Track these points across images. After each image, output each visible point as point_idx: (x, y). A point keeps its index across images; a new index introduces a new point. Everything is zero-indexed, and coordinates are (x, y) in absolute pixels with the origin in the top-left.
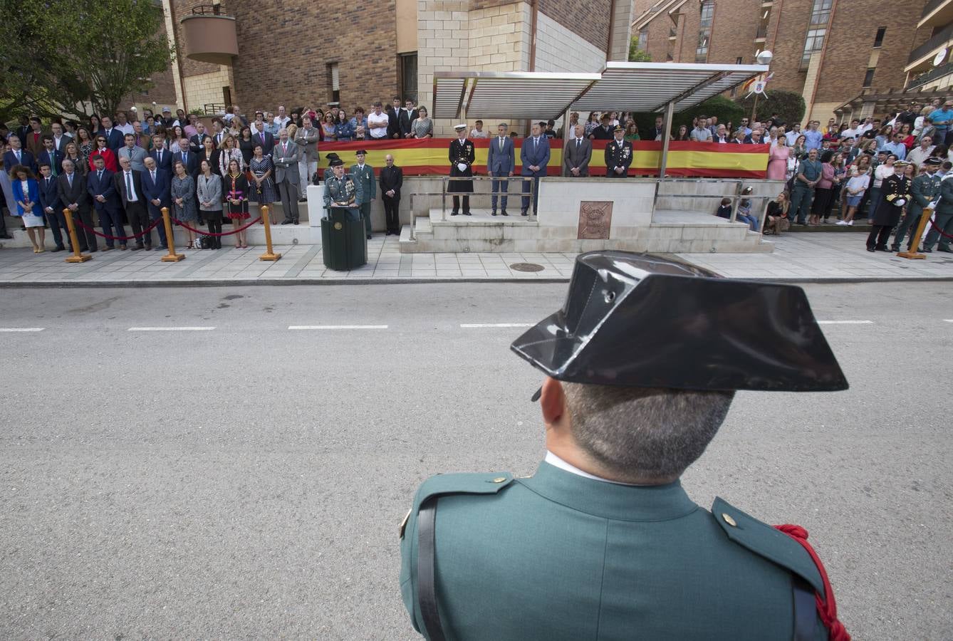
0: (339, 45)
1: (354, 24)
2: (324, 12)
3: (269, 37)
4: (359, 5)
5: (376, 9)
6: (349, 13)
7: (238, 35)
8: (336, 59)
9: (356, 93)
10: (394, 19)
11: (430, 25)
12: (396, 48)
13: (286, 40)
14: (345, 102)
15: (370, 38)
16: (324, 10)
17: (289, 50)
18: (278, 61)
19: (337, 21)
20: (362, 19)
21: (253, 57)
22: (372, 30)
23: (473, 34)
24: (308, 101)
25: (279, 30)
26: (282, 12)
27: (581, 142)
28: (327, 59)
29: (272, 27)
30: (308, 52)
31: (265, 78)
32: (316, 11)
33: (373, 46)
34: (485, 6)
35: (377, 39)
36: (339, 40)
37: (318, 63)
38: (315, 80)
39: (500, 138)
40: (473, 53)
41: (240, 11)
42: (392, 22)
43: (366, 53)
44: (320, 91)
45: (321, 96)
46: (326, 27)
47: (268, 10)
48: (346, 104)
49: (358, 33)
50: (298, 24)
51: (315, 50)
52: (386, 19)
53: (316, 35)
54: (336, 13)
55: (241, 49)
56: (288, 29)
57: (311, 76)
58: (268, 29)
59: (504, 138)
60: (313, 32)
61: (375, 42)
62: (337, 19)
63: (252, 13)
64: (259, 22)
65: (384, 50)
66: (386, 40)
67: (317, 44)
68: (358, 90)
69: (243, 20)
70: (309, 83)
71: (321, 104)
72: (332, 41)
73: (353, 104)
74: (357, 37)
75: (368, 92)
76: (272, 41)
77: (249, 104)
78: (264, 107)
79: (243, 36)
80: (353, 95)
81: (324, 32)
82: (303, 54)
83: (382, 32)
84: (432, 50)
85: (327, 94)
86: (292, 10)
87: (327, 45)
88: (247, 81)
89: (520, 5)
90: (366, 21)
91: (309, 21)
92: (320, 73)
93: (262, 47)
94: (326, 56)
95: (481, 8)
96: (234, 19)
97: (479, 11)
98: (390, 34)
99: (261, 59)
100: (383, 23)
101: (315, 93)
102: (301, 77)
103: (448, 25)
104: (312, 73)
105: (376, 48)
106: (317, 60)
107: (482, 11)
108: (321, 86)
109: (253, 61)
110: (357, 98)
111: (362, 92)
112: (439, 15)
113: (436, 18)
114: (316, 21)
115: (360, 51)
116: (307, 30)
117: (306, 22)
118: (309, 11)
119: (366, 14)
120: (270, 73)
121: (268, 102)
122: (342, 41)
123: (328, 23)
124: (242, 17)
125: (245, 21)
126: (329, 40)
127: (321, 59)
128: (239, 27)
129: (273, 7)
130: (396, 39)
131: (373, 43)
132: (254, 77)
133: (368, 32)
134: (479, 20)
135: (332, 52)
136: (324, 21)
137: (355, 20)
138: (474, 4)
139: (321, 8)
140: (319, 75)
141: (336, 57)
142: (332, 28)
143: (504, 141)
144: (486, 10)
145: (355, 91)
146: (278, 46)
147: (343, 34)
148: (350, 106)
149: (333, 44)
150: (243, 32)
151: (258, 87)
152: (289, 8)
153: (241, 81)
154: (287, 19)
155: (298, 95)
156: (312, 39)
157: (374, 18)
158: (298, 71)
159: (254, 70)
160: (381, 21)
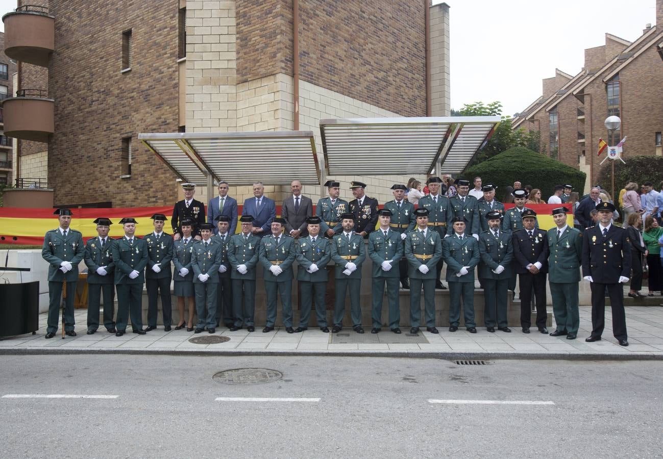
0: (133, 121)
1: (146, 101)
2: (123, 92)
3: (79, 115)
4: (150, 84)
5: (164, 87)
6: (142, 92)
7: (56, 115)
8: (130, 134)
9: (145, 166)
10: (177, 95)
11: (197, 98)
12: (179, 122)
13: (92, 118)
14: (135, 175)
15: (157, 114)
16: (123, 90)
17: (94, 127)
18: (84, 138)
19: (132, 100)
20: (152, 96)
21: (65, 134)
22: (160, 106)
23: (241, 105)
24: (105, 174)
25: (87, 110)
26: (91, 94)
27: (299, 201)
28: (123, 134)
29: (82, 107)
30: (108, 129)
31: (73, 154)
32: (116, 92)
33: (160, 121)
34: (249, 80)
35: (163, 114)
36: (133, 117)
37: (116, 138)
38: (113, 154)
39: (220, 198)
40: (240, 123)
41: (59, 93)
42: (175, 98)
43: (154, 127)
44: (115, 164)
45: (116, 169)
46: (124, 106)
47: (80, 92)
48: (136, 177)
49: (148, 110)
50: (102, 103)
51: (114, 126)
52: (170, 96)
53: (116, 113)
54: (133, 92)
55: (57, 127)
56: (95, 107)
57: (109, 151)
58: (79, 109)
59: (225, 198)
60: (114, 110)
61: (162, 117)
62: (132, 98)
63: (68, 95)
64: (73, 103)
65: (168, 124)
66: (171, 115)
67: (116, 121)
68: (146, 162)
69: (60, 101)
70: (108, 157)
71: (116, 177)
72: (128, 118)
73: (141, 176)
74: (147, 113)
75: (155, 165)
76: (81, 119)
77: (57, 179)
78: (70, 181)
79: (60, 117)
80: (142, 167)
81: (122, 110)
82: (105, 131)
83: (168, 107)
84: (199, 121)
85: (121, 168)
86: (98, 92)
87: (124, 121)
88: (59, 156)
89: (278, 76)
90: (154, 99)
91: (111, 100)
92: (116, 147)
93: (73, 125)
94: (123, 132)
95: (246, 81)
96: (53, 100)
97: (244, 84)
98: (174, 109)
99: (72, 136)
100: (168, 100)
101: (111, 166)
102: (101, 152)
103: (215, 98)
104: (110, 148)
105: (163, 122)
106: (115, 136)
107: (247, 84)
108: (117, 160)
109: (64, 138)
110: (145, 170)
111: (150, 165)
112: (207, 89)
113: (204, 91)
114: (116, 100)
115: (150, 125)
116: (109, 109)
117: (109, 101)
118: (111, 92)
119: (155, 93)
120: (77, 148)
121: (73, 177)
122: (136, 117)
123: (126, 101)
124: (59, 100)
125: (62, 102)
126: (125, 117)
127: (118, 135)
128: (56, 108)
129: (84, 90)
130: (178, 113)
131: (160, 118)
132: (64, 153)
133: (157, 108)
134: (245, 91)
135: (128, 127)
136: (123, 100)
137: (147, 98)
138: (241, 78)
139: (121, 88)
140: (116, 149)
141: (130, 132)
142: (129, 106)
143: (224, 201)
144: (250, 82)
145: (144, 164)
146: (86, 124)
147: (137, 111)
148: (139, 179)
149: (129, 120)
150: (59, 112)
151: (66, 162)
152: (96, 90)
153: (54, 157)
154: (94, 99)
155: (98, 169)
156: (112, 116)
157: (162, 96)
158: (100, 146)
159: (64, 147)
160: (167, 97)
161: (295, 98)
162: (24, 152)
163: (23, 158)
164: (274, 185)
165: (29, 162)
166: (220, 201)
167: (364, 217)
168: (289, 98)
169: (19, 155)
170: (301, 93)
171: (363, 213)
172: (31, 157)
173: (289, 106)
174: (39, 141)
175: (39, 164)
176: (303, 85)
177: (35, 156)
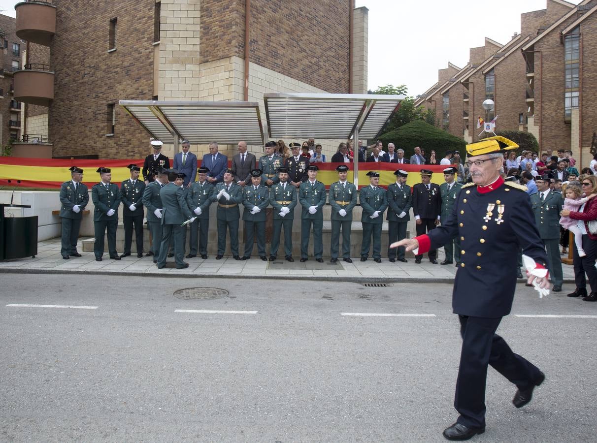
0: (117, 91)
1: (127, 75)
2: (109, 67)
3: (73, 86)
4: (131, 62)
5: (142, 65)
6: (124, 68)
7: (55, 85)
8: (114, 101)
9: (125, 127)
10: (152, 71)
11: (168, 74)
12: (153, 93)
13: (84, 88)
14: (118, 134)
15: (136, 86)
16: (109, 66)
17: (85, 95)
18: (78, 103)
19: (116, 74)
20: (132, 72)
21: (62, 100)
22: (138, 79)
23: (202, 81)
24: (94, 133)
25: (80, 81)
26: (83, 68)
27: (245, 157)
28: (109, 101)
29: (77, 79)
30: (97, 96)
31: (68, 116)
32: (104, 67)
33: (138, 91)
34: (209, 60)
35: (141, 86)
36: (117, 87)
37: (103, 104)
38: (100, 117)
39: (183, 153)
40: (202, 94)
41: (58, 67)
42: (151, 73)
43: (133, 96)
44: (102, 125)
45: (103, 129)
46: (109, 78)
47: (75, 67)
48: (118, 135)
49: (129, 82)
50: (92, 76)
51: (101, 95)
52: (147, 72)
53: (103, 84)
54: (117, 68)
55: (56, 94)
56: (87, 79)
57: (97, 114)
58: (74, 81)
59: (187, 153)
60: (102, 82)
61: (140, 88)
62: (116, 72)
63: (65, 69)
64: (68, 75)
65: (145, 94)
66: (146, 87)
67: (103, 90)
68: (126, 124)
69: (59, 74)
70: (96, 119)
71: (102, 135)
72: (113, 88)
73: (122, 135)
74: (128, 85)
75: (133, 126)
76: (75, 88)
77: (56, 136)
78: (65, 138)
79: (58, 86)
80: (123, 128)
81: (108, 82)
82: (94, 98)
83: (145, 81)
84: (169, 92)
85: (106, 128)
86: (90, 67)
87: (109, 91)
88: (57, 118)
89: (232, 58)
90: (135, 72)
91: (99, 74)
92: (103, 111)
93: (69, 93)
94: (108, 99)
95: (207, 61)
96: (53, 73)
97: (206, 64)
98: (149, 82)
99: (67, 102)
100: (145, 75)
101: (98, 127)
102: (91, 115)
103: (182, 74)
104: (98, 112)
105: (140, 92)
106: (102, 102)
107: (208, 64)
108: (103, 122)
109: (62, 103)
110: (125, 130)
111: (129, 126)
112: (176, 67)
113: (173, 69)
114: (104, 74)
115: (130, 95)
116: (98, 81)
117: (98, 75)
118: (100, 67)
119: (134, 69)
120: (72, 112)
121: (68, 134)
122: (119, 87)
123: (111, 75)
124: (58, 72)
125: (60, 75)
126: (110, 88)
127: (104, 102)
128: (56, 79)
129: (78, 65)
130: (153, 86)
131: (138, 89)
132: (61, 115)
133: (136, 81)
134: (206, 69)
135: (112, 96)
136: (109, 74)
137: (128, 73)
138: (203, 59)
139: (107, 64)
140: (103, 113)
141: (114, 100)
142: (114, 79)
143: (186, 156)
144: (210, 63)
145: (125, 125)
146: (79, 92)
147: (120, 83)
148: (121, 137)
149: (113, 90)
150: (58, 82)
151: (63, 122)
152: (88, 65)
153: (53, 118)
154: (86, 73)
155: (88, 129)
156: (100, 87)
157: (140, 71)
158: (90, 111)
159: (62, 110)
160: (144, 73)
161: (246, 76)
162: (30, 113)
163: (29, 119)
164: (227, 144)
165: (33, 121)
166: (183, 156)
167: (301, 170)
168: (241, 76)
169: (26, 116)
170: (251, 72)
171: (299, 167)
172: (35, 118)
173: (241, 82)
174: (42, 106)
175: (42, 124)
176: (253, 66)
177: (39, 117)
